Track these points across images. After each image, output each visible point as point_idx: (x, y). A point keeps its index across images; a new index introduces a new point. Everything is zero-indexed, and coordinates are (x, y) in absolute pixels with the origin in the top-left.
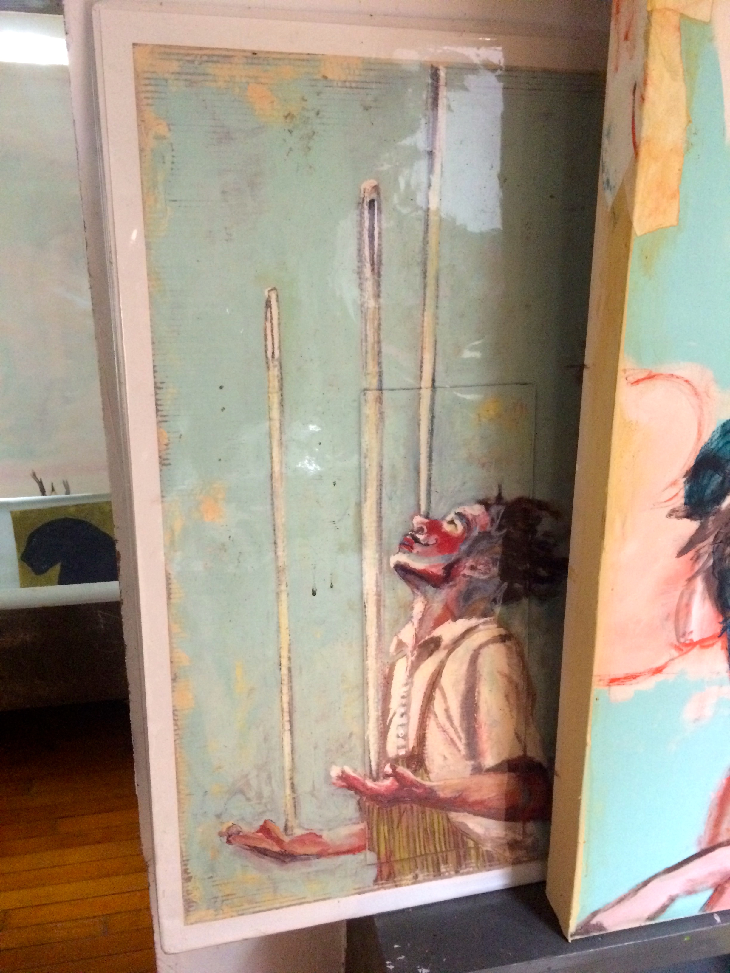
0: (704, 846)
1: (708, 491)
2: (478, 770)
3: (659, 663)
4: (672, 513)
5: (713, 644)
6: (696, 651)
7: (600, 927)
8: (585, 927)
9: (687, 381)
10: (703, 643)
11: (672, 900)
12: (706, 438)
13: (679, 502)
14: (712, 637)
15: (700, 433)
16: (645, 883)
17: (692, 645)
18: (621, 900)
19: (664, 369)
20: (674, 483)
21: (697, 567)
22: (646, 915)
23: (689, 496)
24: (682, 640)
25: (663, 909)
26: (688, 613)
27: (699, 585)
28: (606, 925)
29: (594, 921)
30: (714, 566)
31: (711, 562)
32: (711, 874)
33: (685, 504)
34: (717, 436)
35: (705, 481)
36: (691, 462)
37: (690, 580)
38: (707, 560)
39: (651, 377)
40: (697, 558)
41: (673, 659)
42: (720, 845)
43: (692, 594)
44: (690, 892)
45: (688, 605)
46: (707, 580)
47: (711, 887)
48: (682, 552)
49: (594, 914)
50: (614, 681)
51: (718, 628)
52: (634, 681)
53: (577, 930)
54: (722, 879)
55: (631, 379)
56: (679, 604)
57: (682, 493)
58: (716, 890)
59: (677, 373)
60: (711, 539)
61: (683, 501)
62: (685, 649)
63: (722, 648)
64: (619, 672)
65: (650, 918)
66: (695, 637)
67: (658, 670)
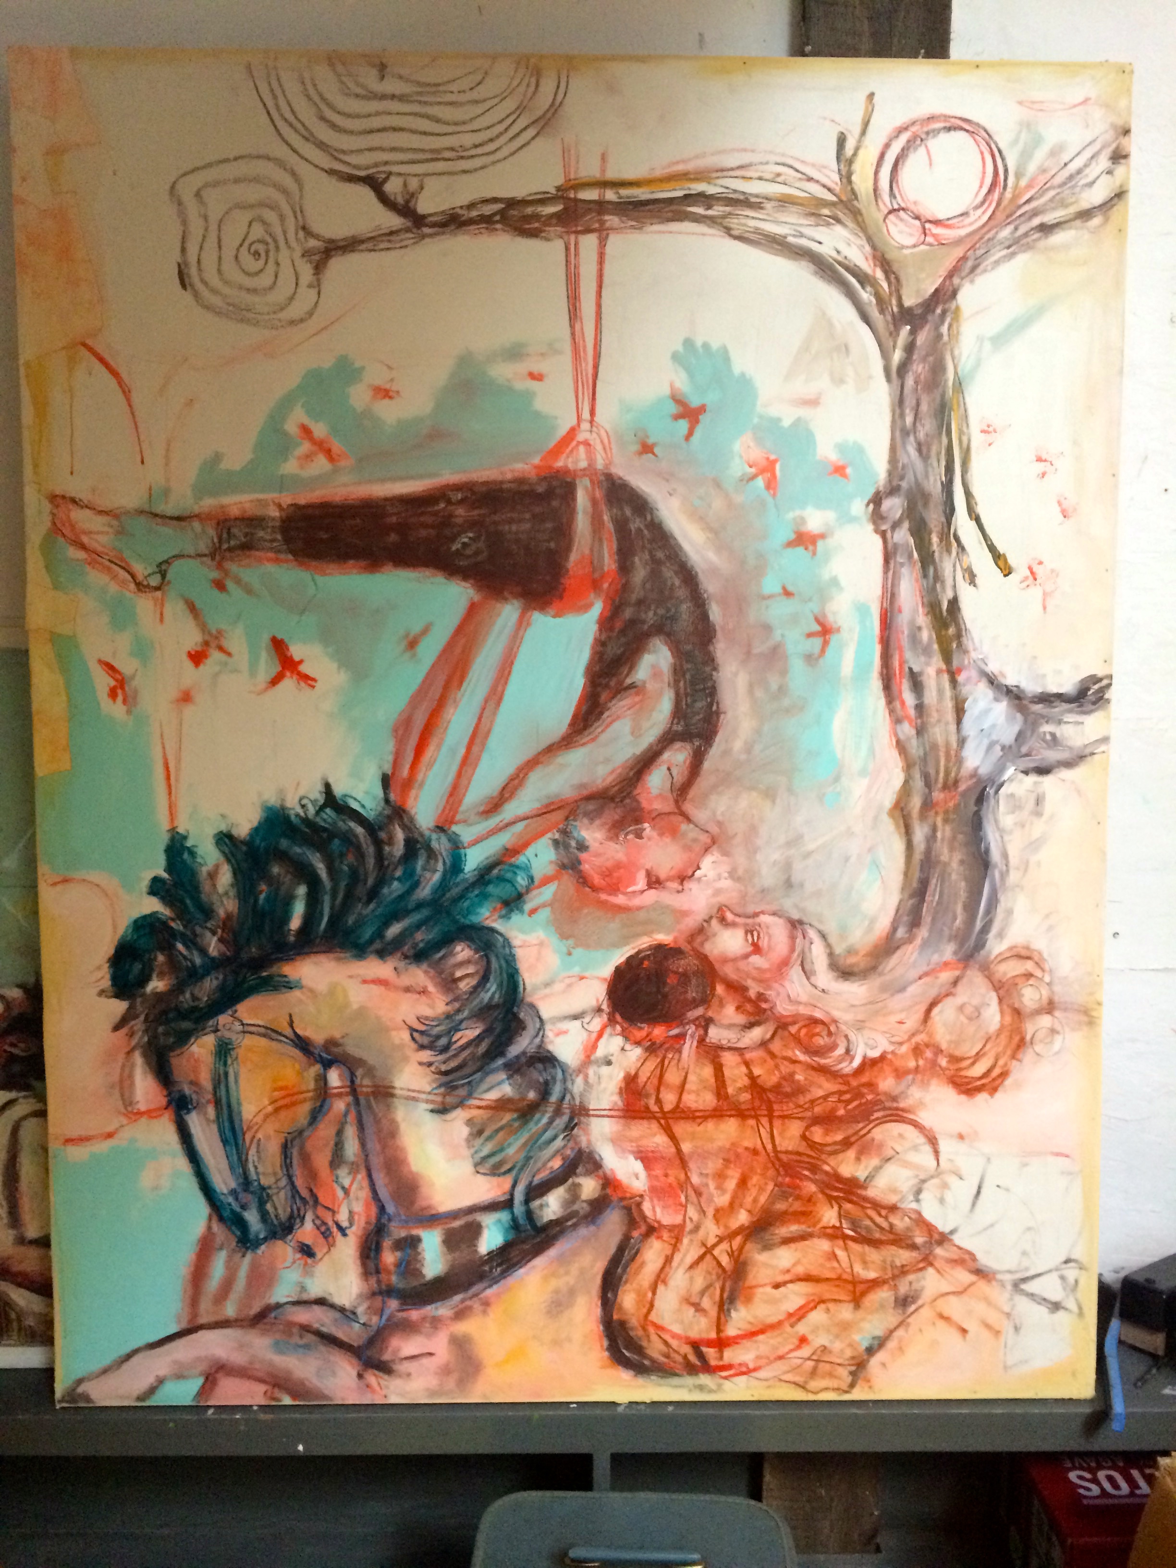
0: (184, 1325)
1: (131, 977)
2: (21, 1241)
3: (110, 1129)
4: (102, 993)
5: (160, 1116)
6: (144, 1120)
7: (87, 1398)
8: (72, 1395)
9: (97, 885)
10: (150, 1114)
11: (161, 1381)
12: (121, 931)
13: (107, 983)
14: (158, 1109)
15: (115, 927)
16: (129, 1357)
17: (140, 1114)
18: (105, 1371)
19: (77, 875)
20: (99, 968)
21: (134, 1042)
22: (136, 1393)
23: (115, 979)
24: (130, 1109)
25: (152, 1391)
26: (132, 1084)
27: (138, 1059)
28: (93, 1397)
29: (80, 1390)
30: (149, 1043)
31: (146, 1039)
32: (199, 1359)
33: (112, 985)
34: (130, 931)
35: (127, 967)
36: (112, 951)
37: (129, 1053)
38: (141, 1038)
39: (66, 881)
40: (131, 1035)
41: (122, 1126)
42: (201, 1327)
43: (133, 1066)
44: (179, 1376)
45: (131, 1076)
46: (145, 1055)
47: (200, 1375)
48: (116, 1028)
49: (80, 1381)
50: (69, 1141)
51: (164, 1101)
52: (88, 1143)
53: (63, 1397)
54: (211, 1367)
55: (50, 881)
56: (121, 1075)
57: (108, 976)
58: (207, 1379)
59: (87, 877)
60: (142, 1018)
61: (110, 983)
62: (134, 1118)
63: (170, 1120)
64: (74, 1134)
65: (139, 1399)
66: (142, 1107)
67: (110, 1135)
